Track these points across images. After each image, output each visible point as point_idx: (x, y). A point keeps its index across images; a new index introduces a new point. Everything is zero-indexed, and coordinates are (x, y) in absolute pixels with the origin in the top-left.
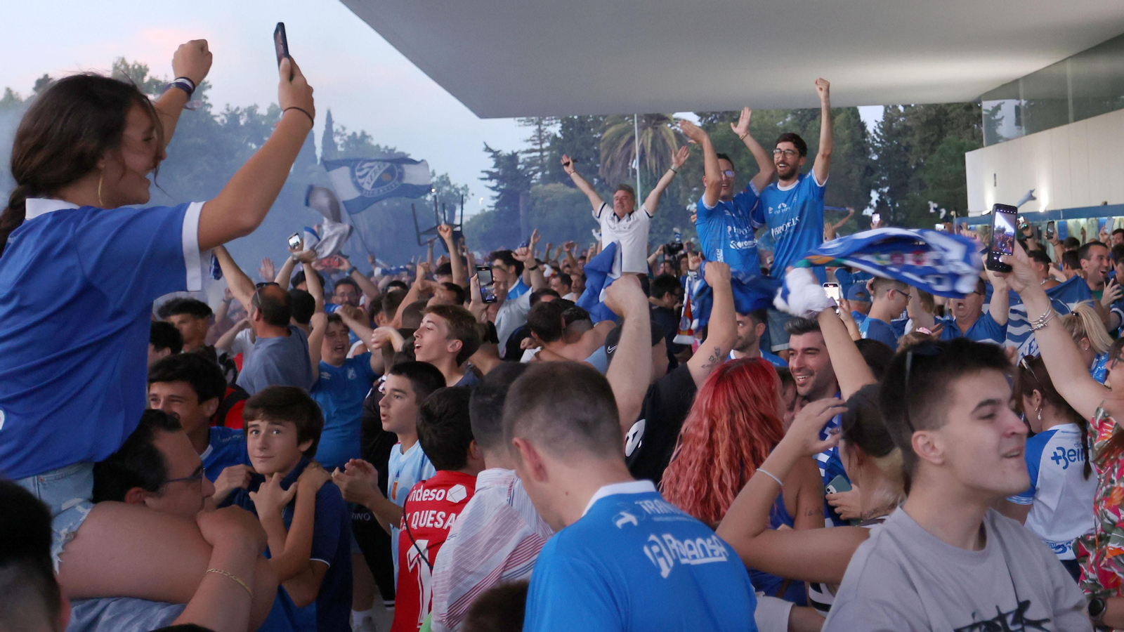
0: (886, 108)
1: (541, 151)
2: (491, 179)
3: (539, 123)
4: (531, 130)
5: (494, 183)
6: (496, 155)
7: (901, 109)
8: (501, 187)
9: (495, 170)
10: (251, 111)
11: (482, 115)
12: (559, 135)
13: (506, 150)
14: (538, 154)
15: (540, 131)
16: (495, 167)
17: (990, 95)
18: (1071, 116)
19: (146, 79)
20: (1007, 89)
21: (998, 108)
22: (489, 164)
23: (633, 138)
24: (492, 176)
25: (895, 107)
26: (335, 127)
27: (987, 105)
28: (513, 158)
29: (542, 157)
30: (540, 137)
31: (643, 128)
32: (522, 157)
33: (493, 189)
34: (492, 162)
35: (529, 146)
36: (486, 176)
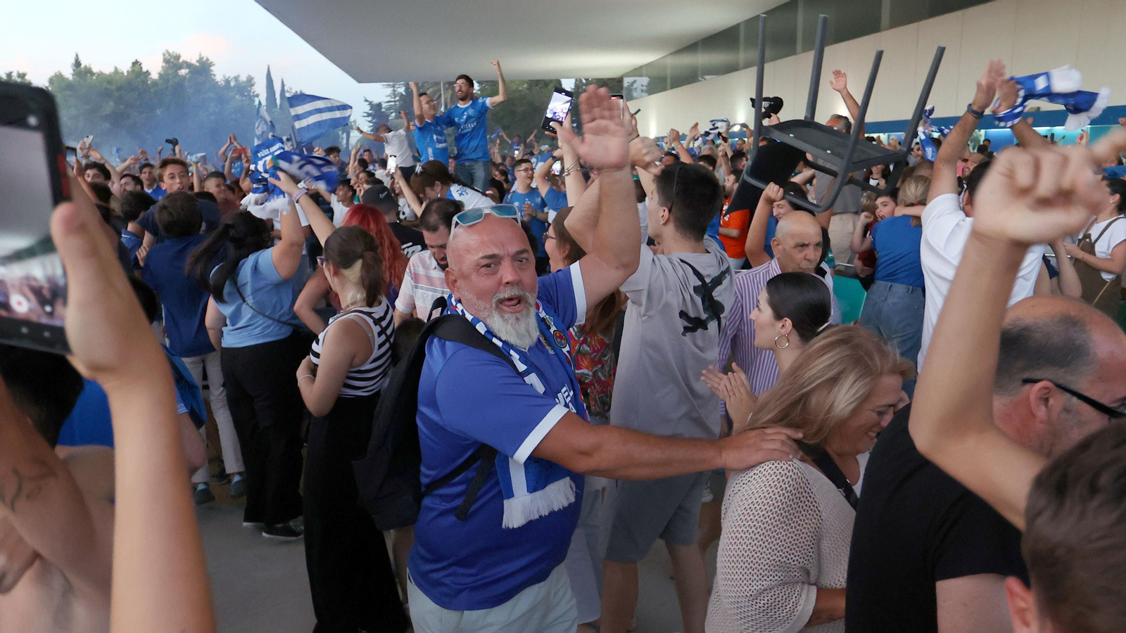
0: (576, 80)
1: (395, 101)
2: (368, 116)
3: (394, 86)
4: (389, 91)
5: (370, 119)
6: (370, 103)
7: (584, 81)
8: (374, 121)
9: (370, 112)
10: (236, 78)
11: (360, 81)
12: (404, 93)
13: (376, 101)
14: (393, 103)
15: (394, 91)
16: (370, 110)
17: (628, 74)
18: (669, 87)
19: (181, 61)
20: (637, 71)
21: (635, 81)
22: (367, 108)
23: (440, 95)
24: (369, 115)
25: (581, 80)
26: (286, 88)
27: (627, 82)
28: (379, 105)
29: (395, 105)
30: (394, 94)
31: (446, 90)
32: (384, 105)
33: (369, 122)
34: (368, 107)
35: (389, 99)
36: (366, 115)
